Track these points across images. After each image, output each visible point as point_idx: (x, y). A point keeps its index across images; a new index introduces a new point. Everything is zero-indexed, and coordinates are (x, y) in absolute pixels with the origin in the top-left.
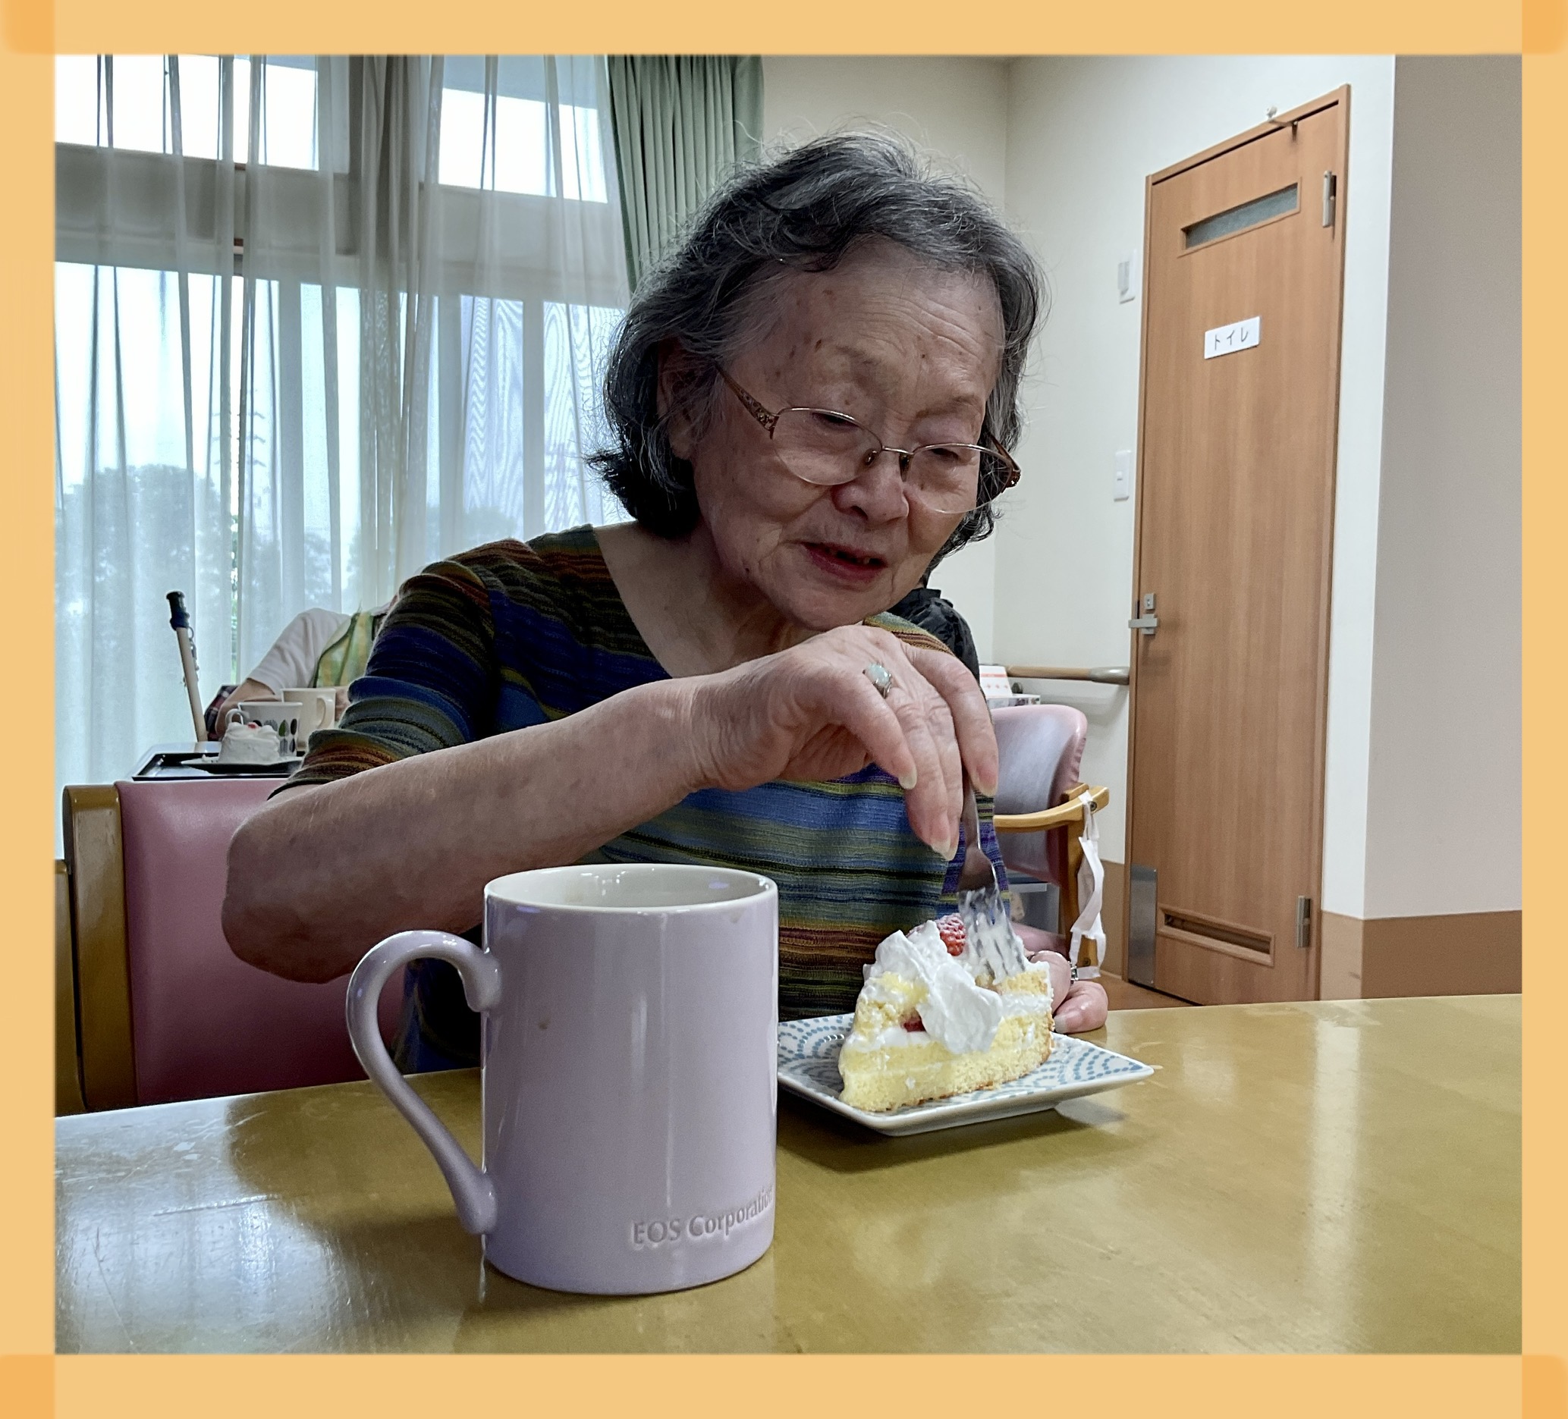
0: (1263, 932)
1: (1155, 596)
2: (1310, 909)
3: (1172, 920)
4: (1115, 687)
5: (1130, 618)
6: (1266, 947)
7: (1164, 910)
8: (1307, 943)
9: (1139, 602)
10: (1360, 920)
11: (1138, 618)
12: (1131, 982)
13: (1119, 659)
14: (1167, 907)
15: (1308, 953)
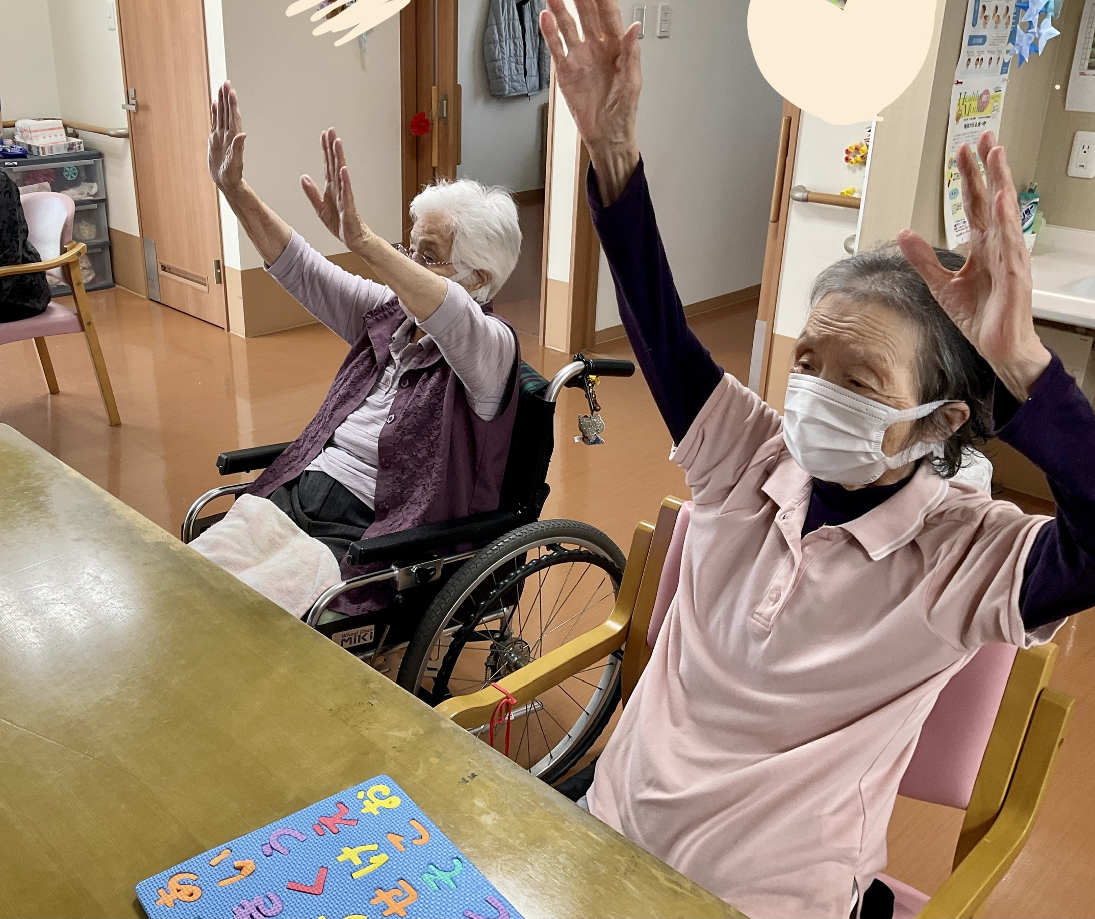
0: (203, 276)
1: (135, 90)
2: (219, 265)
3: (164, 268)
4: (123, 139)
5: (125, 103)
6: (203, 282)
7: (160, 263)
8: (221, 282)
9: (128, 92)
10: (238, 271)
11: (129, 103)
12: (150, 299)
13: (123, 124)
14: (161, 261)
15: (221, 286)
